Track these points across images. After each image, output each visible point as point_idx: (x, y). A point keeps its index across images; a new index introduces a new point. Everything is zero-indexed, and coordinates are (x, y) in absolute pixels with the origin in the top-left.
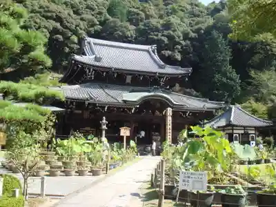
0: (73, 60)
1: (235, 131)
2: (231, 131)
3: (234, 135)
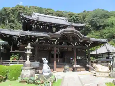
1: (110, 56)
2: (108, 56)
3: (110, 58)
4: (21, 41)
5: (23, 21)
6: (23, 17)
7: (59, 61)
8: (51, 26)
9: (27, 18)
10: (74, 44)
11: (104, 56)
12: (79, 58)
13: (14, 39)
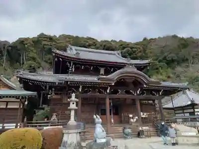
0: (54, 52)
1: (196, 110)
2: (192, 110)
3: (196, 113)
4: (53, 89)
5: (56, 59)
6: (56, 54)
7: (112, 120)
8: (97, 66)
9: (62, 55)
10: (137, 92)
11: (185, 111)
12: (143, 114)
13: (44, 87)
